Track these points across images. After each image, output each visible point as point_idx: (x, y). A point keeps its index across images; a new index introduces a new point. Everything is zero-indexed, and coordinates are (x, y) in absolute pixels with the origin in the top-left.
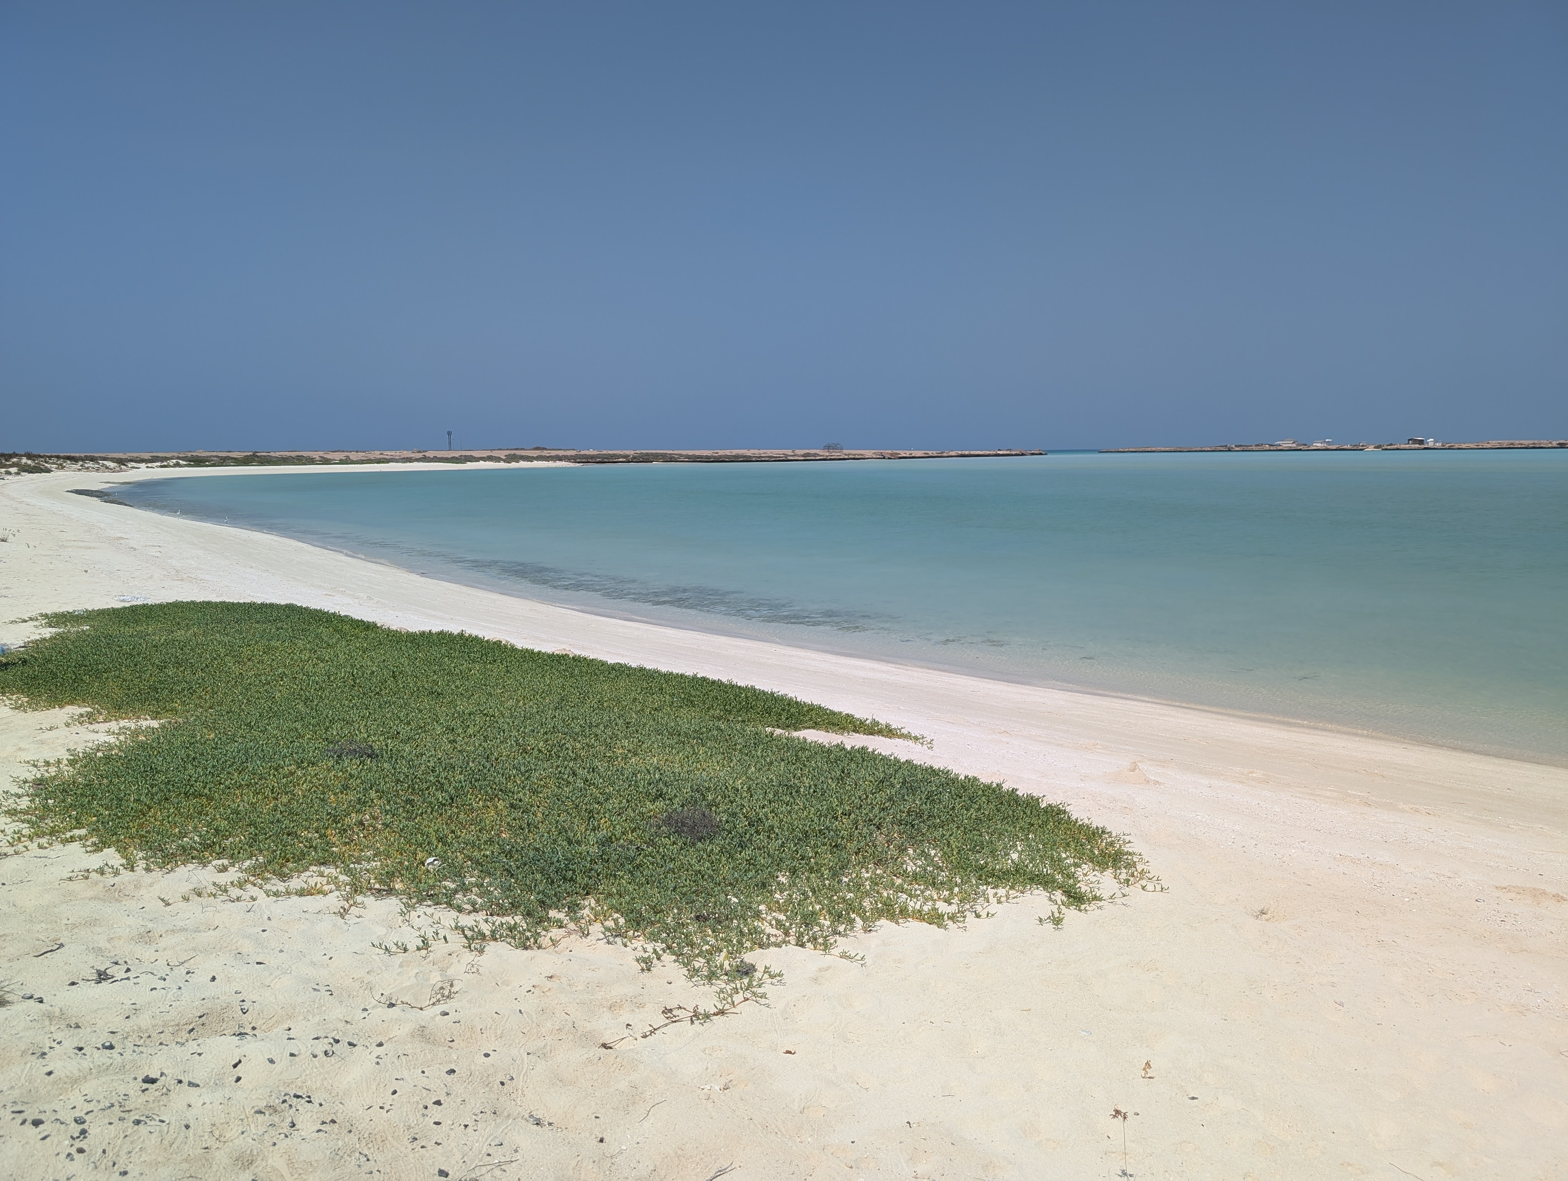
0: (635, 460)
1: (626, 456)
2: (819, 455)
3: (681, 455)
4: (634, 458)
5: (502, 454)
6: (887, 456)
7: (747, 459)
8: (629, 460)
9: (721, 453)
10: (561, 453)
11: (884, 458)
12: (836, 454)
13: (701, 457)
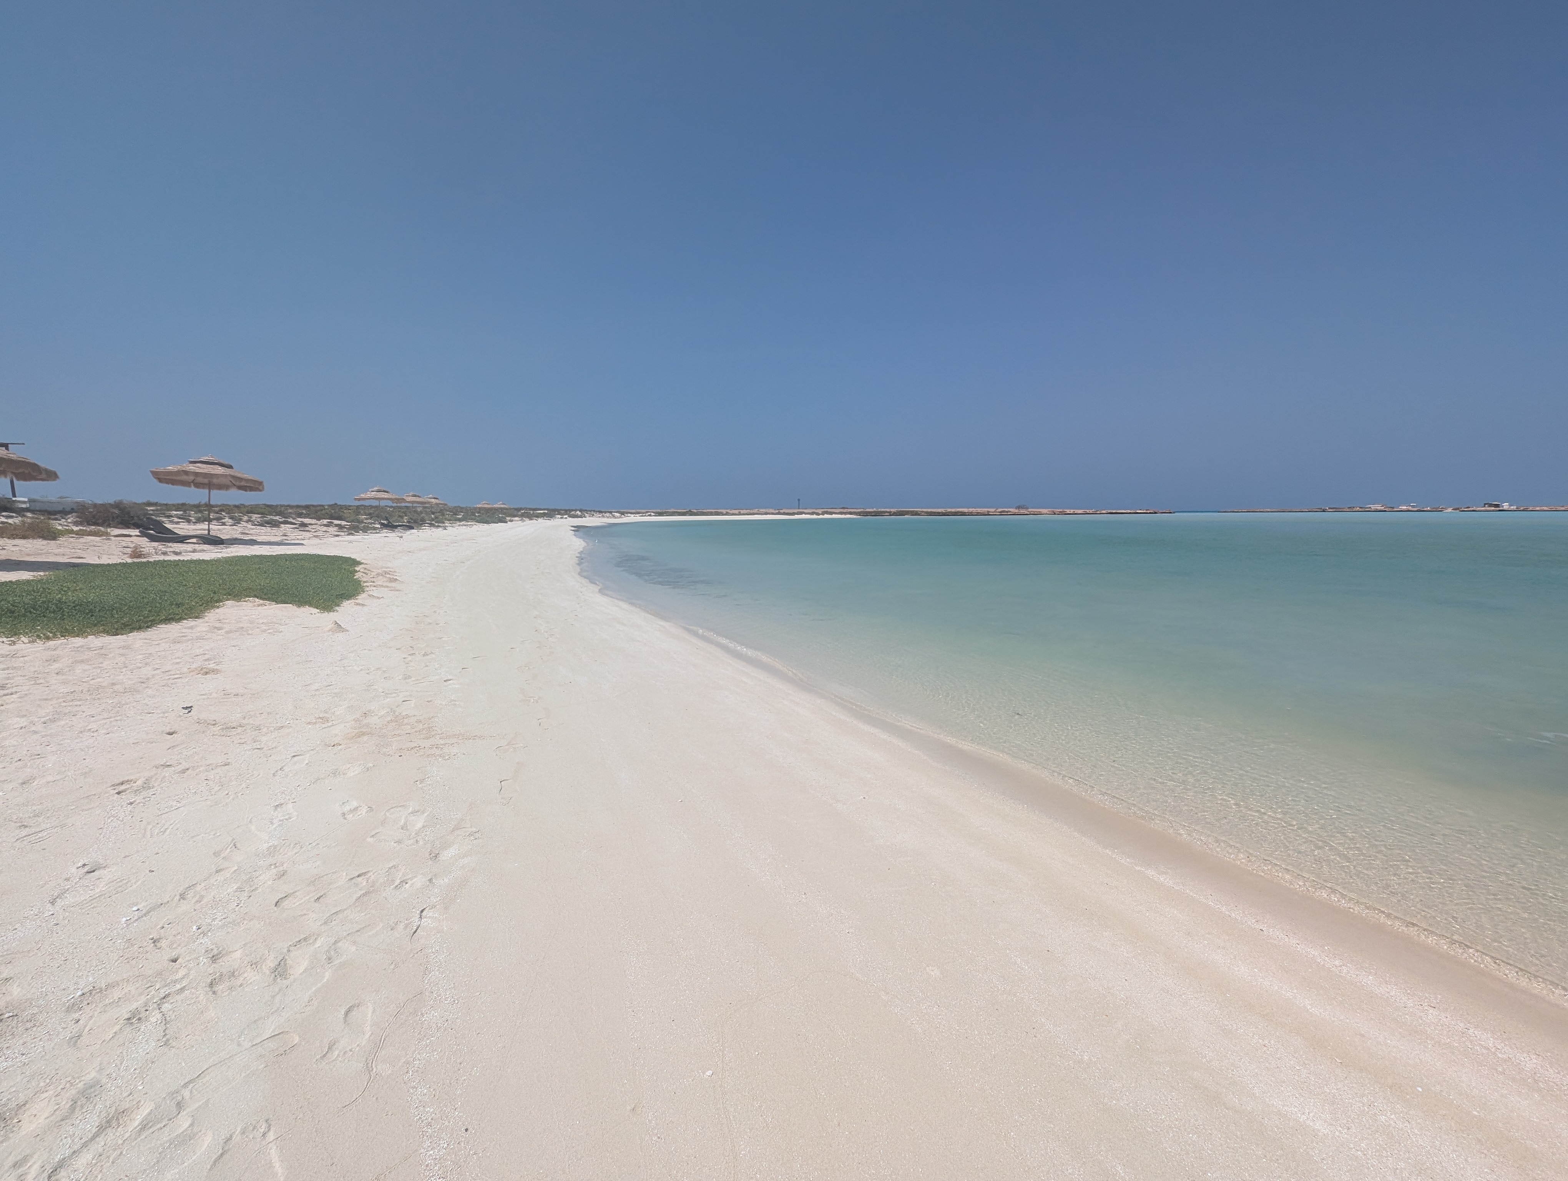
0: (895, 514)
1: (890, 512)
2: (1010, 512)
3: (923, 512)
4: (894, 513)
5: (820, 511)
6: (1056, 513)
7: (963, 514)
8: (891, 514)
9: (949, 510)
10: (852, 510)
11: (1055, 514)
12: (1022, 511)
13: (935, 513)
